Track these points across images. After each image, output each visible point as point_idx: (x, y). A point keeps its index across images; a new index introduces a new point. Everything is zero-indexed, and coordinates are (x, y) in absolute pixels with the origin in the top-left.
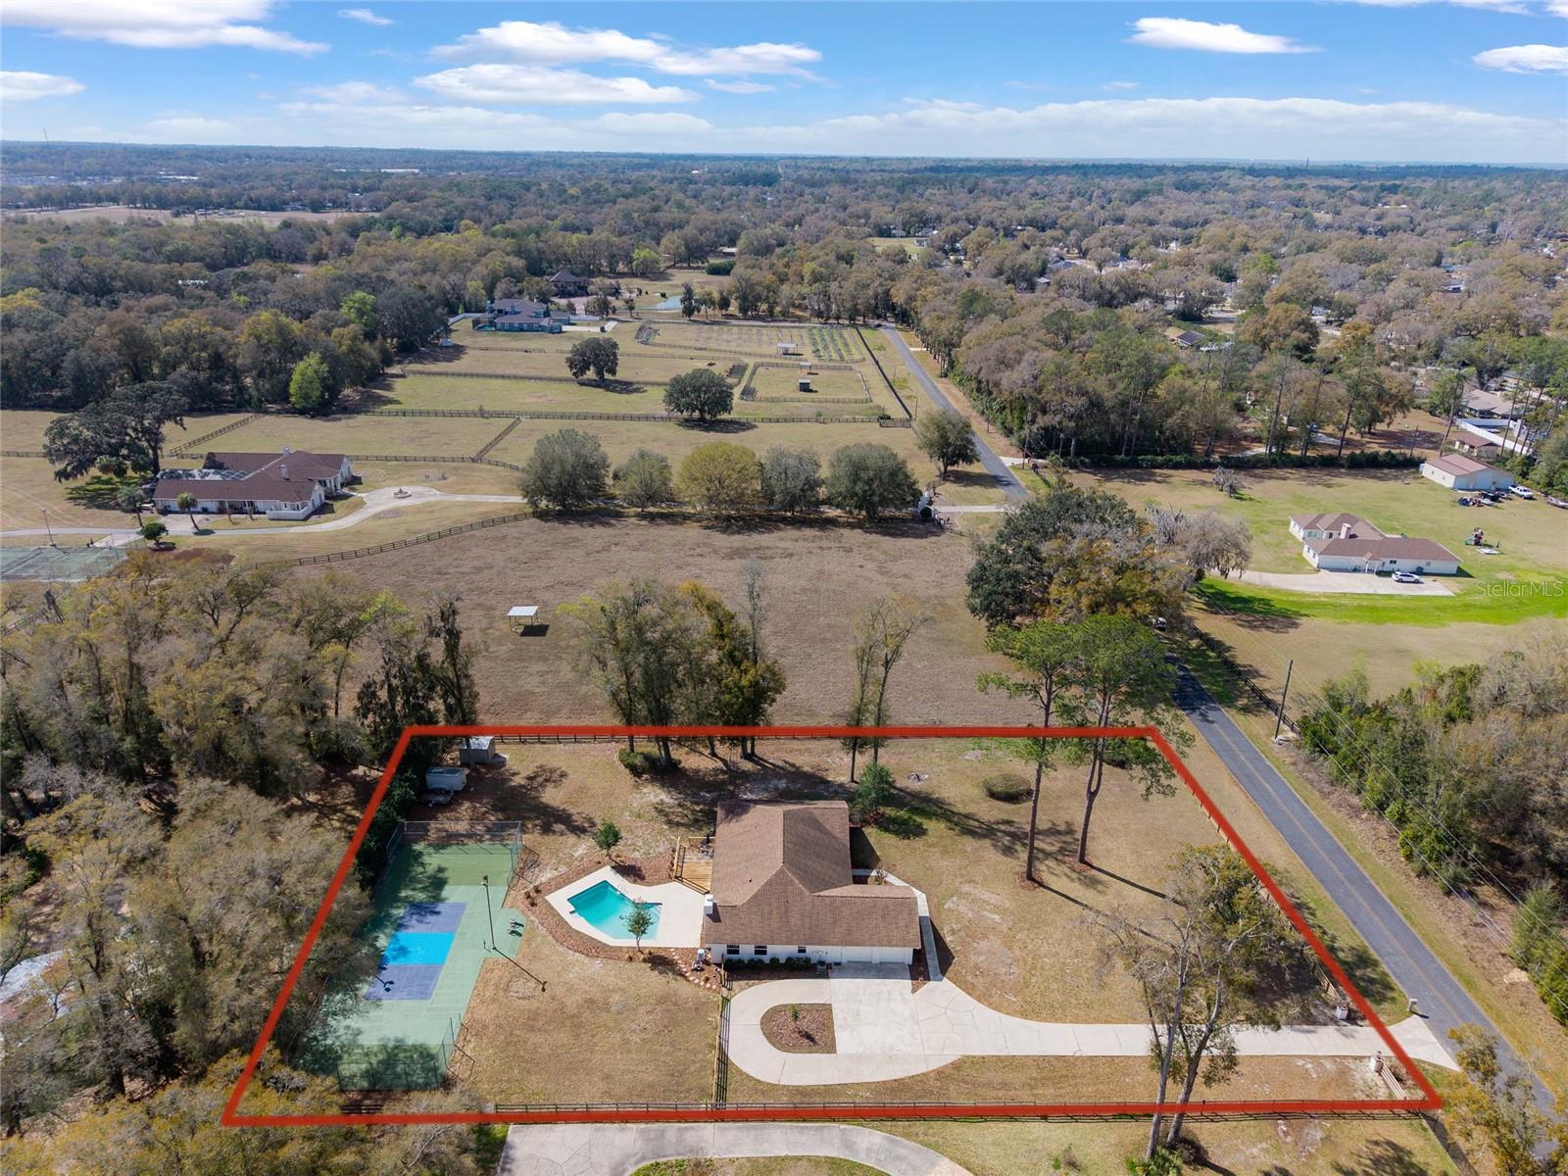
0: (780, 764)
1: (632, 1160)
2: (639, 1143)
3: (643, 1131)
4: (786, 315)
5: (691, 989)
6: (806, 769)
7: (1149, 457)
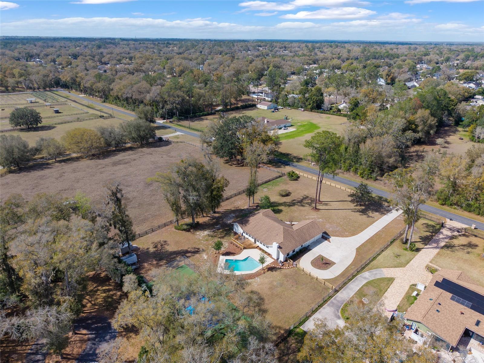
0: (225, 211)
1: (336, 312)
2: (332, 308)
3: (329, 305)
4: (14, 90)
5: (287, 270)
6: (233, 209)
7: (198, 114)
